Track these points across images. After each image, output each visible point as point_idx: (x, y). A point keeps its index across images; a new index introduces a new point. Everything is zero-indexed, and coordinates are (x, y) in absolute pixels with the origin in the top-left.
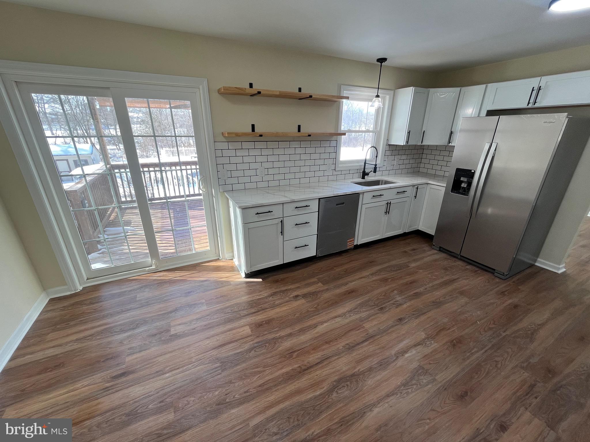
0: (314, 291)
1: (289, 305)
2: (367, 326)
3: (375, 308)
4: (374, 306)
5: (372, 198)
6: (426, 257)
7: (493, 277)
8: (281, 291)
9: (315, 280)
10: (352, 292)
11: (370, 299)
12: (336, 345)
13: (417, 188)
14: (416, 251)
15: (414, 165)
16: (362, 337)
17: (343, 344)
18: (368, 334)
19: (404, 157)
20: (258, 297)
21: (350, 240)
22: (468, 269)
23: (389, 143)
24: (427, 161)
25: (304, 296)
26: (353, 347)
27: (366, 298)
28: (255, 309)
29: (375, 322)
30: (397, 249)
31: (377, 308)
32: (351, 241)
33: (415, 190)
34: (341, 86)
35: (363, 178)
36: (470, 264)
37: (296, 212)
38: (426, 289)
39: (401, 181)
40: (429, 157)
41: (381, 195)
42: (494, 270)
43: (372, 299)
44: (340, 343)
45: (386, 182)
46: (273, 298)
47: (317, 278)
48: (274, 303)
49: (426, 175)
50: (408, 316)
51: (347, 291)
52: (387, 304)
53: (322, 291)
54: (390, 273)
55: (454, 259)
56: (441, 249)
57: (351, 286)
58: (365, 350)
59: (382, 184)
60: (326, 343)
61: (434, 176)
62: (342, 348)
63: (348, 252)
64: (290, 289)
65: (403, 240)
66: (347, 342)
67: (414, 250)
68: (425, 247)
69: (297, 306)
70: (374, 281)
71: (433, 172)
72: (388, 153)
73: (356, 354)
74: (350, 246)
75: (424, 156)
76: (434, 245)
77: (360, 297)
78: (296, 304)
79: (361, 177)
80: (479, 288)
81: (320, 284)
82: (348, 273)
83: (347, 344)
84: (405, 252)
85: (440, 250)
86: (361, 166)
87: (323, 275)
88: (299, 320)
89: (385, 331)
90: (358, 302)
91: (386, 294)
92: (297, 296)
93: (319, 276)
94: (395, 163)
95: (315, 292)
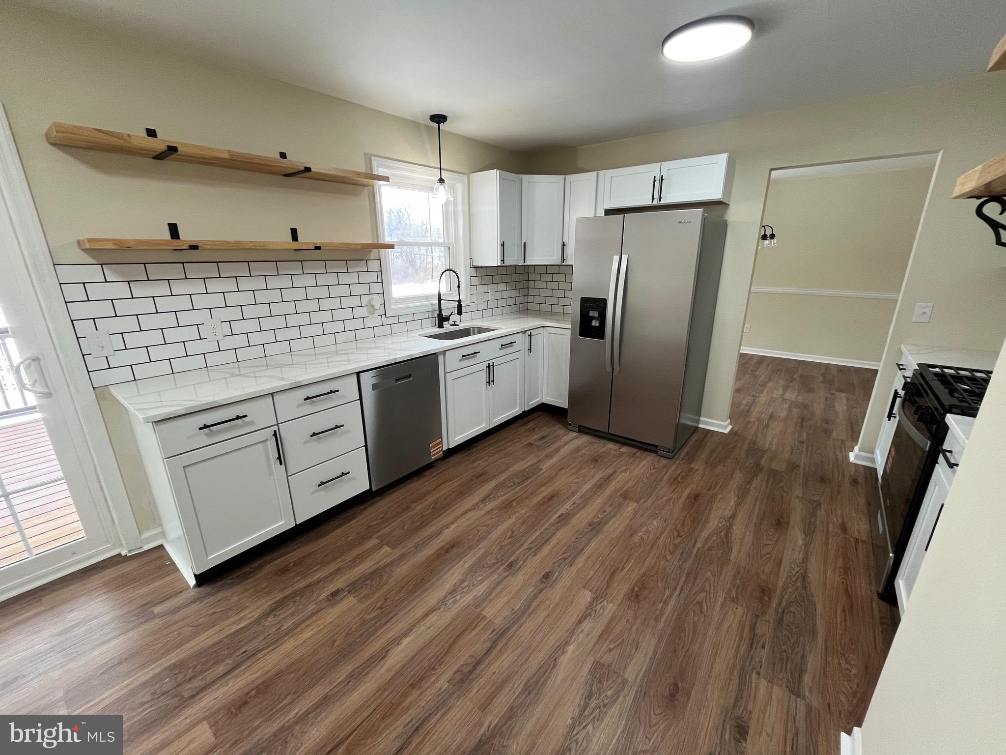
0: (372, 569)
1: (319, 623)
2: (491, 613)
3: (498, 568)
4: (497, 563)
5: (460, 360)
6: (562, 447)
7: (657, 458)
8: (295, 594)
9: (373, 542)
10: (452, 547)
11: (486, 551)
12: (433, 683)
13: (530, 335)
14: (546, 439)
15: (520, 300)
16: (485, 641)
17: (448, 675)
18: (494, 630)
19: (502, 287)
20: (234, 628)
21: (435, 443)
22: (623, 453)
23: (475, 264)
24: (537, 292)
25: (353, 587)
26: (471, 672)
27: (480, 551)
28: (228, 664)
29: (503, 600)
30: (518, 442)
31: (502, 568)
32: (435, 446)
33: (527, 338)
34: (370, 158)
35: (441, 326)
36: (624, 444)
37: (308, 408)
38: (574, 504)
39: (506, 326)
40: (538, 285)
41: (475, 353)
42: (656, 446)
43: (491, 551)
44: (442, 674)
45: (481, 330)
46: (275, 615)
47: (377, 538)
48: (279, 628)
49: (539, 314)
50: (556, 565)
51: (442, 548)
52: (518, 553)
53: (391, 564)
54: (513, 489)
55: (603, 441)
56: (582, 429)
57: (448, 534)
58: (493, 671)
59: (474, 334)
60: (413, 686)
61: (551, 315)
62: (448, 687)
63: (434, 466)
64: (319, 581)
65: (523, 425)
66: (456, 667)
67: (543, 438)
68: (559, 430)
69: (337, 617)
70: (488, 512)
71: (548, 308)
72: (476, 281)
73: (477, 689)
74: (435, 453)
75: (531, 284)
76: (570, 425)
77: (467, 555)
78: (333, 614)
79: (437, 325)
80: (645, 481)
81: (386, 549)
82: (438, 510)
83: (458, 671)
84: (531, 444)
85: (579, 431)
86: (432, 305)
87: (390, 526)
88: (344, 654)
89: (523, 613)
90: (467, 565)
91: (513, 532)
92: (335, 594)
93: (382, 532)
94: (489, 297)
95: (377, 570)
